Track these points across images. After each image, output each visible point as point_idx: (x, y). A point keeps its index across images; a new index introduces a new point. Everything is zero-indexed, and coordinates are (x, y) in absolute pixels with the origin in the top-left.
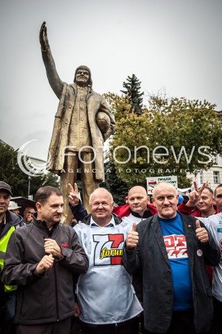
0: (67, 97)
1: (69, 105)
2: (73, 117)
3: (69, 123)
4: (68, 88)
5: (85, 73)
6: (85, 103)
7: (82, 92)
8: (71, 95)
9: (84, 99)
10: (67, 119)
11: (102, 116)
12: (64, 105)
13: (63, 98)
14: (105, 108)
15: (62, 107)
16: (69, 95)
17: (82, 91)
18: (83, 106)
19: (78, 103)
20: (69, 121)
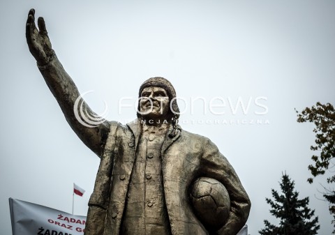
0: (118, 156)
1: (123, 172)
2: (131, 201)
3: (119, 216)
4: (120, 133)
5: (156, 94)
6: (157, 164)
7: (152, 139)
8: (126, 148)
9: (156, 154)
10: (115, 208)
11: (205, 186)
12: (110, 174)
13: (107, 158)
14: (214, 166)
15: (106, 178)
16: (121, 150)
17: (152, 136)
18: (152, 171)
19: (140, 166)
20: (121, 209)
